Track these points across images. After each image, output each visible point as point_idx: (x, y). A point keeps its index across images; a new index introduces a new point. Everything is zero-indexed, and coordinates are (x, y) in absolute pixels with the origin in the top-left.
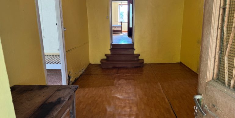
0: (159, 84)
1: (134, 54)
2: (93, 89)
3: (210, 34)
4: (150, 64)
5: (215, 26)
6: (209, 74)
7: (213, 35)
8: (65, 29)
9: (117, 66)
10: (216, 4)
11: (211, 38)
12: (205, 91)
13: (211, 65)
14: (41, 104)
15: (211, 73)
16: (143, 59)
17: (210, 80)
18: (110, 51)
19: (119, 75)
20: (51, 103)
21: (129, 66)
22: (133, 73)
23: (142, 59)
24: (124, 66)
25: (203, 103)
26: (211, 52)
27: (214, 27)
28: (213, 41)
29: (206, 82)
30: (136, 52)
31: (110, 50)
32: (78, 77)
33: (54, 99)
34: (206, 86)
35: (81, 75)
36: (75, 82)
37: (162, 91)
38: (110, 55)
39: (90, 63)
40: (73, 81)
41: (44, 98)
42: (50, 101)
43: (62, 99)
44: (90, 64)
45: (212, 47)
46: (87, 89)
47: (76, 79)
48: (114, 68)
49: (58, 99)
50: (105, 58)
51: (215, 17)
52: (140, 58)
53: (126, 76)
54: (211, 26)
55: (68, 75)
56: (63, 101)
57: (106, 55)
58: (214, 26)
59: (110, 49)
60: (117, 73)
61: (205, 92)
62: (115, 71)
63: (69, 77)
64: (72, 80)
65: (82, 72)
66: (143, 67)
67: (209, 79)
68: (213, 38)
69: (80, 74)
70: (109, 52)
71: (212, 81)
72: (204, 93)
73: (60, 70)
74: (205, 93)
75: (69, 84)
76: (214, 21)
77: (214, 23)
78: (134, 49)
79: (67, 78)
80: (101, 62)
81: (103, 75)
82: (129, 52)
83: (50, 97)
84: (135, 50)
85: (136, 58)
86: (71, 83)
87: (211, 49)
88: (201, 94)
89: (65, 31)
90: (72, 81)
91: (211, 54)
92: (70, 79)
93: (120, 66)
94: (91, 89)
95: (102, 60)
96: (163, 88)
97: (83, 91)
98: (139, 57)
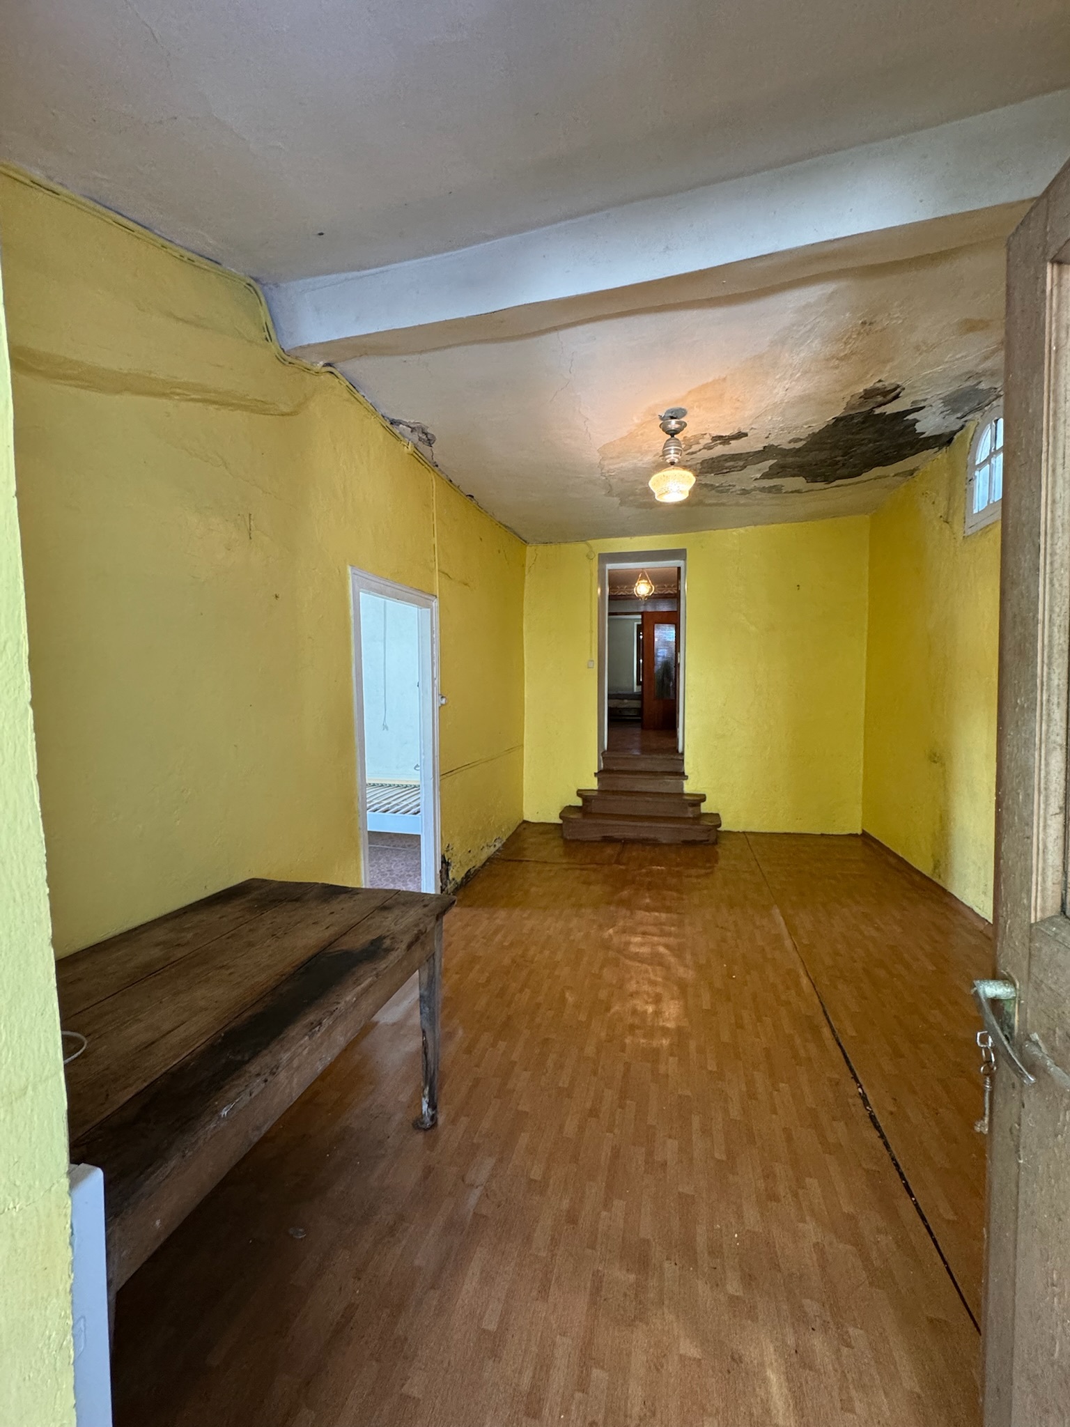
0: (776, 912)
1: (682, 794)
2: (525, 915)
3: (1035, 710)
4: (744, 833)
5: (1055, 677)
6: (1044, 889)
7: (1049, 715)
8: (443, 701)
9: (617, 835)
10: (1052, 585)
11: (1039, 728)
12: (1025, 963)
13: (1050, 846)
14: (310, 954)
15: (1049, 883)
16: (717, 815)
17: (1048, 914)
18: (595, 780)
19: (622, 867)
20: (347, 954)
21: (664, 839)
22: (678, 865)
23: (714, 811)
24: (644, 835)
25: (1023, 1022)
26: (1046, 789)
27: (1049, 679)
28: (1048, 738)
29: (1031, 926)
30: (689, 787)
31: (595, 774)
32: (479, 864)
33: (358, 941)
34: (1031, 940)
35: (490, 860)
36: (467, 882)
37: (788, 943)
38: (595, 793)
39: (526, 818)
40: (459, 880)
41: (327, 934)
42: (344, 948)
43: (387, 942)
44: (525, 822)
45: (1047, 765)
46: (502, 914)
47: (469, 871)
48: (608, 840)
49: (373, 942)
50: (578, 802)
51: (1050, 636)
52: (705, 808)
53: (650, 873)
54: (1034, 676)
55: (443, 857)
56: (388, 951)
57: (580, 793)
58: (1049, 674)
59: (597, 771)
60: (618, 862)
61: (1029, 973)
62: (609, 851)
63: (445, 863)
64: (456, 874)
65: (493, 850)
66: (716, 843)
67: (1043, 910)
68: (1049, 726)
69: (484, 856)
70: (593, 784)
71: (1060, 920)
72: (1025, 972)
73: (417, 838)
74: (1029, 978)
75: (442, 890)
76: (1050, 657)
77: (1050, 665)
78: (682, 775)
79: (439, 868)
80: (561, 817)
81: (565, 866)
82: (667, 785)
83: (351, 928)
84: (686, 778)
85: (690, 809)
86: (450, 887)
87: (1043, 773)
88: (1007, 980)
89: (442, 705)
90: (453, 879)
91: (1047, 797)
92: (447, 871)
93: (631, 834)
94: (517, 912)
95: (567, 811)
96: (792, 931)
97: (488, 919)
98: (703, 805)
